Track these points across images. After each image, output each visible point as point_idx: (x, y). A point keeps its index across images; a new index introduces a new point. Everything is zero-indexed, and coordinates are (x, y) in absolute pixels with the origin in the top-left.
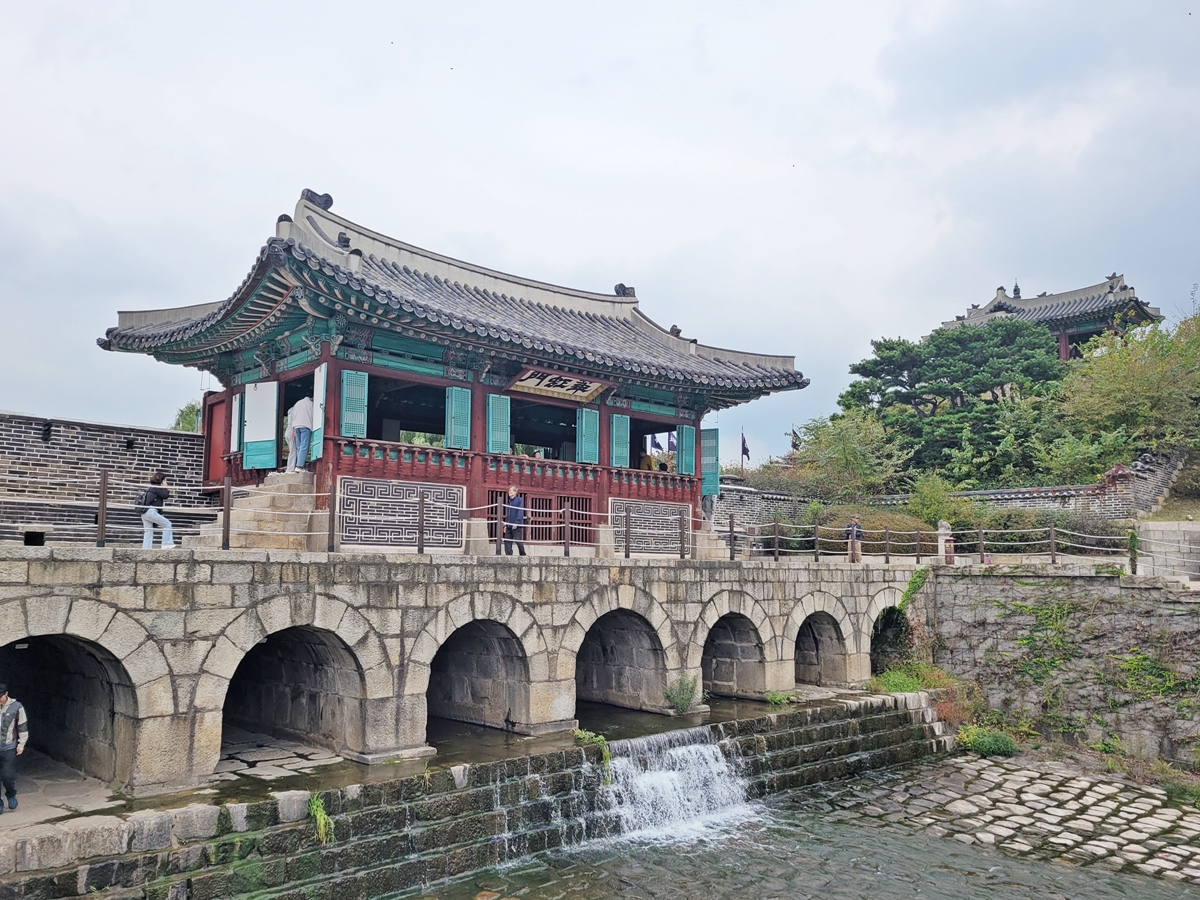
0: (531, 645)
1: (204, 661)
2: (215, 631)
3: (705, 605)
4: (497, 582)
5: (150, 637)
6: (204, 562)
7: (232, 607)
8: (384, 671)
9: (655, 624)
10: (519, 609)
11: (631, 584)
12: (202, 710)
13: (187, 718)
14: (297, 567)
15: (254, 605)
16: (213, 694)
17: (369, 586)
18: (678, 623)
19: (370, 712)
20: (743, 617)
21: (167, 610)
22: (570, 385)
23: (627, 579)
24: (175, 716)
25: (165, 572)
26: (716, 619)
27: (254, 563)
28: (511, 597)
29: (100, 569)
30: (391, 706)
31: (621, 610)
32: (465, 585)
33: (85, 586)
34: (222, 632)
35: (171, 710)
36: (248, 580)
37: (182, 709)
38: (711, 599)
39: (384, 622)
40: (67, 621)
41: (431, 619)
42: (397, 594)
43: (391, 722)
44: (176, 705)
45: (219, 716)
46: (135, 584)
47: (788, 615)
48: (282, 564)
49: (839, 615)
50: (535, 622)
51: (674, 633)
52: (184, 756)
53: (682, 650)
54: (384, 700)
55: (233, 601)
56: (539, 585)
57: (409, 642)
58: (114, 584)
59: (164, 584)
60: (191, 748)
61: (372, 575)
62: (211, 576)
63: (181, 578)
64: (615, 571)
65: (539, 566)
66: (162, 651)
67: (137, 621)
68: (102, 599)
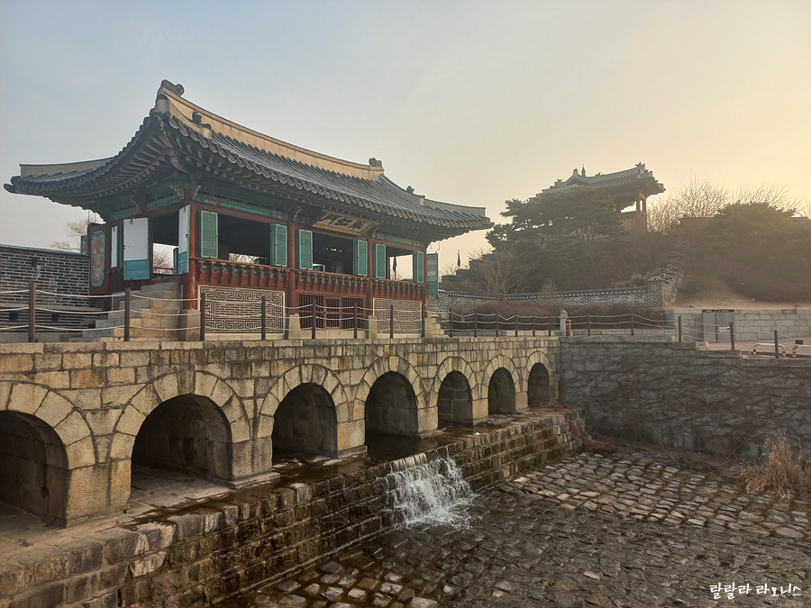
0: (338, 399)
1: (116, 424)
2: (124, 402)
3: (439, 367)
4: (316, 357)
5: (75, 409)
6: (114, 351)
7: (136, 383)
8: (243, 423)
9: (411, 381)
10: (329, 375)
11: (397, 355)
12: (117, 460)
13: (105, 467)
14: (182, 353)
15: (151, 381)
16: (123, 447)
17: (232, 364)
18: (424, 379)
19: (235, 451)
20: (461, 373)
21: (87, 388)
22: (352, 223)
23: (394, 353)
24: (97, 466)
25: (85, 360)
26: (445, 375)
27: (150, 350)
28: (324, 367)
29: (34, 359)
30: (248, 447)
31: (391, 373)
32: (295, 360)
33: (22, 373)
34: (129, 403)
35: (93, 462)
36: (146, 364)
37: (101, 460)
38: (442, 363)
39: (243, 388)
40: (9, 401)
41: (274, 385)
42: (251, 369)
43: (249, 458)
44: (97, 458)
45: (129, 463)
46: (62, 369)
47: (484, 371)
48: (171, 350)
49: (511, 370)
50: (340, 383)
51: (422, 386)
52: (103, 494)
53: (427, 396)
54: (244, 443)
55: (136, 379)
56: (342, 358)
57: (260, 401)
58: (45, 371)
59: (84, 369)
60: (109, 487)
61: (234, 358)
62: (120, 362)
63: (97, 364)
64: (387, 347)
65: (341, 346)
66: (84, 418)
67: (65, 397)
68: (36, 382)
